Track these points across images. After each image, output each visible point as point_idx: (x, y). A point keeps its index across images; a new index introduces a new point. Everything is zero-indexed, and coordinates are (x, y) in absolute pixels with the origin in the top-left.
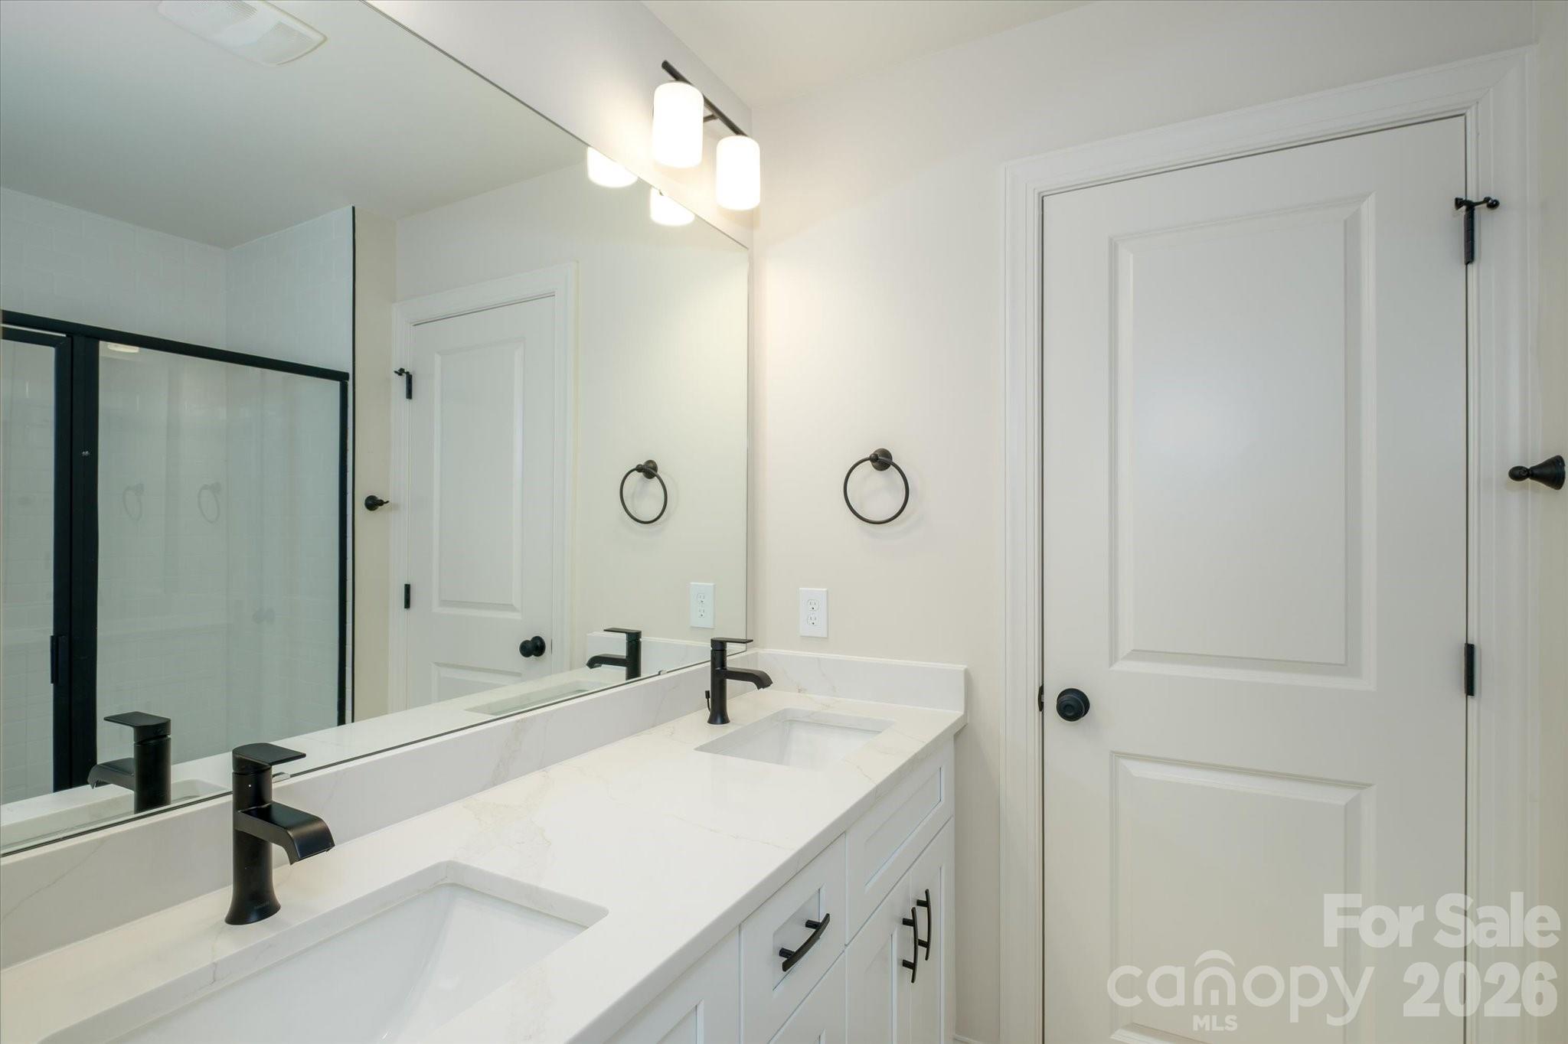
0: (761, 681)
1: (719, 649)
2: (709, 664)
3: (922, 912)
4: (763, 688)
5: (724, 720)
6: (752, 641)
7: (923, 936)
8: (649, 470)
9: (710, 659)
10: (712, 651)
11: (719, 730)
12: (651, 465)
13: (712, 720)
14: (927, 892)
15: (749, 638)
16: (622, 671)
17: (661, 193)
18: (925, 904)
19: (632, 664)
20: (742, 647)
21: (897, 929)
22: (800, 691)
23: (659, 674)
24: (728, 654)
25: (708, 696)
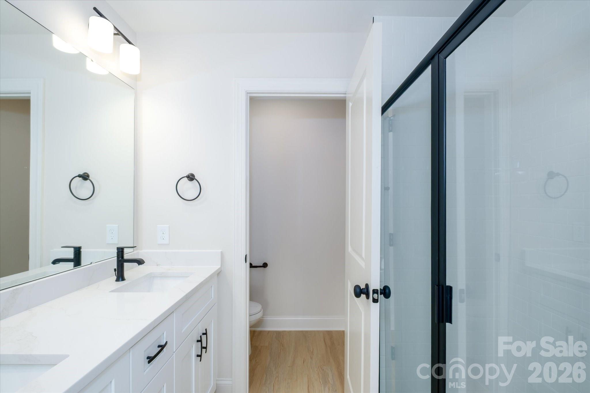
0: (140, 262)
1: (120, 251)
2: (116, 258)
3: (204, 337)
4: (141, 265)
5: (123, 279)
6: (136, 247)
7: (204, 345)
8: (85, 177)
9: (116, 256)
10: (117, 252)
11: (121, 283)
12: (86, 175)
13: (117, 280)
14: (206, 330)
15: (135, 246)
16: (72, 264)
17: (92, 61)
18: (205, 334)
19: (77, 260)
20: (131, 250)
21: (194, 344)
22: (157, 265)
23: (91, 264)
24: (125, 253)
25: (115, 270)
